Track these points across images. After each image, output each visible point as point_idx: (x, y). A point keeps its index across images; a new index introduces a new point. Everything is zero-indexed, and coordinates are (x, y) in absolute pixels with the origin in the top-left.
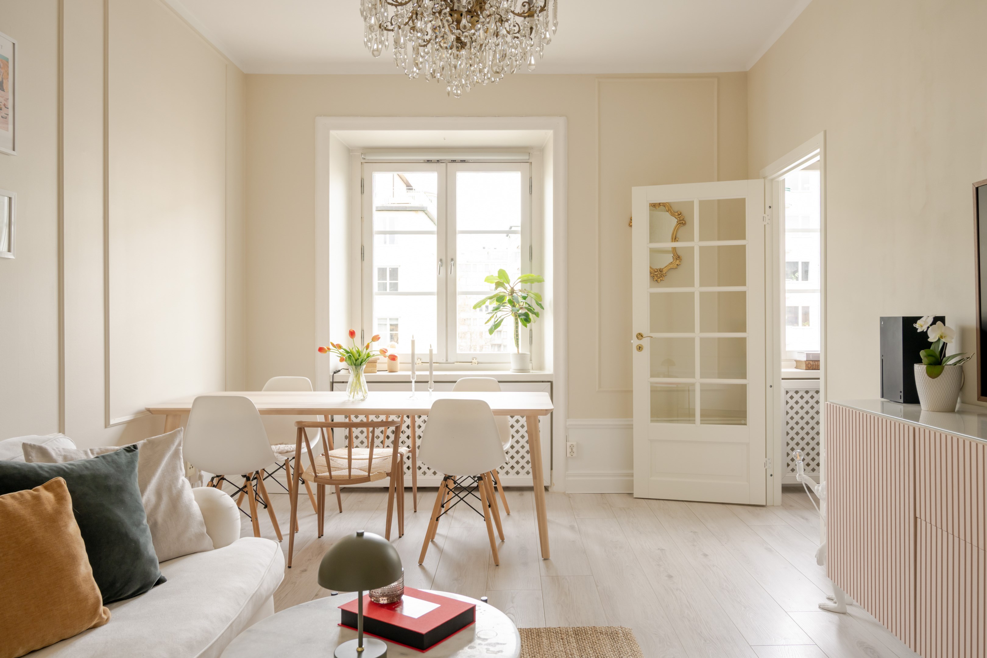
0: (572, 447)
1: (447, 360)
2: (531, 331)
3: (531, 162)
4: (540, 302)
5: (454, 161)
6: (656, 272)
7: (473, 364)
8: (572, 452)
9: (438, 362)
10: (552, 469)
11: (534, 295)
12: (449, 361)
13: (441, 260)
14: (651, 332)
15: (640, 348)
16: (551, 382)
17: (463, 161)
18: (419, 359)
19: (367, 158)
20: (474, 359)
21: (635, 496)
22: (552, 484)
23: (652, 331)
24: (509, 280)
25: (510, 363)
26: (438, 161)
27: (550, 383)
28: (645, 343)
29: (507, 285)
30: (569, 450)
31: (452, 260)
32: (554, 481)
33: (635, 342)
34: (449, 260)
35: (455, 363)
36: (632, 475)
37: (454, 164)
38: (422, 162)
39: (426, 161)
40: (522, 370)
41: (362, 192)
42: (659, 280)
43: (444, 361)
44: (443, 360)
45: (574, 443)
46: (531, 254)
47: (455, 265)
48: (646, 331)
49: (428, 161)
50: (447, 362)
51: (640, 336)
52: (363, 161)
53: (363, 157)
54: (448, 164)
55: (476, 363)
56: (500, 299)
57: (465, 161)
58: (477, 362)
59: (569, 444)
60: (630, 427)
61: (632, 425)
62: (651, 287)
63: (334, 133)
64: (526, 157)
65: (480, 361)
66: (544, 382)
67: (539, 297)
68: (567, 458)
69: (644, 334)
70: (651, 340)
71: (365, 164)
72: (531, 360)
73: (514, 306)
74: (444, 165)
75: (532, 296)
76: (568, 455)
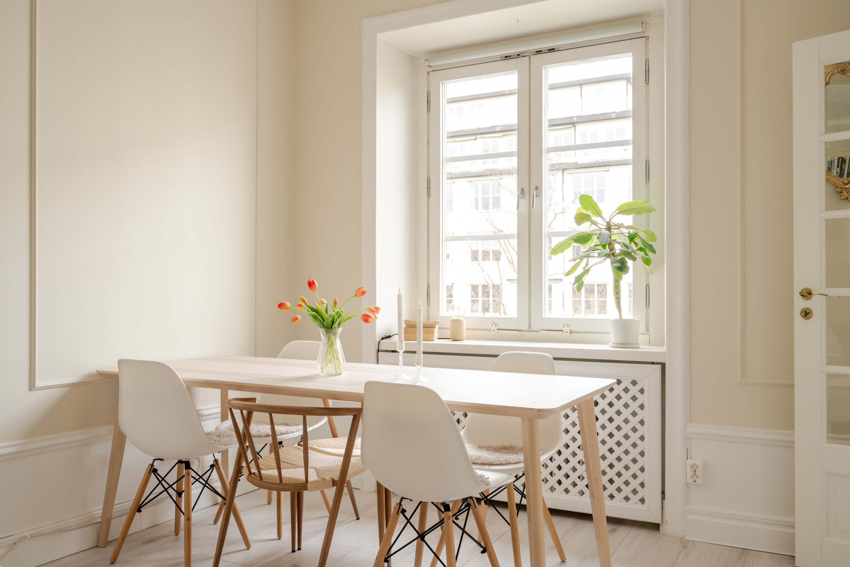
0: (695, 468)
1: (530, 328)
2: (648, 287)
3: (648, 37)
4: (650, 243)
5: (539, 52)
6: (846, 184)
7: (565, 334)
8: (695, 476)
9: (518, 329)
10: (663, 498)
11: (643, 233)
12: (533, 328)
13: (522, 190)
14: (828, 286)
15: (806, 314)
16: (663, 366)
17: (552, 50)
18: (494, 325)
19: (432, 64)
20: (566, 326)
22: (664, 521)
23: (830, 283)
24: (600, 211)
25: (609, 333)
26: (518, 55)
27: (660, 366)
28: (816, 304)
29: (597, 218)
30: (690, 472)
31: (536, 188)
32: (666, 516)
33: (798, 304)
34: (533, 188)
35: (540, 331)
36: (793, 526)
37: (540, 56)
38: (499, 59)
39: (504, 58)
40: (624, 345)
41: (428, 110)
43: (527, 328)
44: (525, 326)
45: (698, 463)
46: (647, 172)
47: (539, 195)
49: (507, 57)
50: (530, 329)
51: (807, 294)
52: (430, 69)
53: (427, 64)
54: (532, 57)
55: (567, 332)
56: (585, 239)
57: (554, 49)
58: (569, 331)
59: (689, 462)
60: (790, 446)
61: (793, 442)
62: (828, 208)
63: (381, 36)
64: (637, 30)
65: (573, 329)
66: (653, 363)
67: (652, 236)
68: (687, 485)
69: (814, 292)
70: (830, 300)
71: (431, 74)
72: (647, 330)
73: (612, 249)
74: (527, 58)
75: (640, 233)
76: (689, 480)
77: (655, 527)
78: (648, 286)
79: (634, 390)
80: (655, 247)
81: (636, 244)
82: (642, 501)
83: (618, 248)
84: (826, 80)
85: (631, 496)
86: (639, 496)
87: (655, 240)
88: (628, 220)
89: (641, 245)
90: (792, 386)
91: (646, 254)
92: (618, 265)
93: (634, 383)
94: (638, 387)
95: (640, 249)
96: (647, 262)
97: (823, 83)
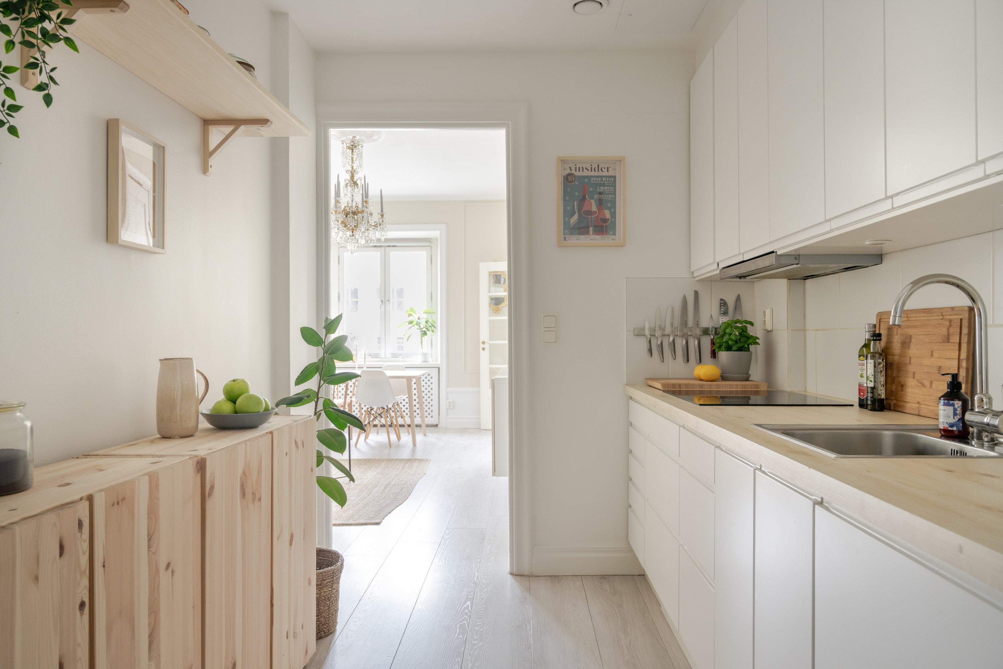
0: (450, 403)
1: (385, 356)
3: (432, 247)
4: (434, 324)
5: (389, 246)
6: (495, 308)
7: (400, 359)
8: (450, 406)
10: (439, 415)
12: (387, 357)
13: (382, 301)
15: (483, 349)
16: (439, 368)
17: (394, 246)
21: (481, 429)
22: (439, 423)
23: (490, 339)
24: (416, 312)
26: (380, 246)
27: (437, 368)
28: (486, 346)
29: (414, 315)
30: (448, 404)
31: (388, 301)
32: (440, 421)
33: (482, 346)
34: (386, 300)
36: (480, 418)
37: (389, 248)
38: (372, 247)
40: (425, 361)
42: (497, 312)
43: (384, 357)
46: (432, 299)
47: (389, 304)
48: (486, 339)
49: (375, 246)
51: (484, 343)
52: (339, 246)
54: (386, 248)
56: (411, 322)
59: (448, 401)
60: (479, 392)
61: (480, 391)
62: (490, 316)
64: (428, 244)
65: (403, 357)
66: (435, 367)
67: (434, 322)
68: (447, 409)
69: (486, 342)
70: (491, 345)
71: (340, 248)
72: (432, 356)
73: (420, 326)
74: (384, 248)
75: (430, 321)
76: (448, 407)
77: (437, 426)
78: (432, 340)
79: (429, 378)
80: (436, 326)
81: (428, 324)
82: (432, 417)
83: (422, 326)
84: (489, 274)
85: (428, 415)
86: (431, 415)
87: (435, 323)
88: (425, 316)
89: (431, 325)
90: (479, 373)
91: (432, 328)
92: (423, 333)
93: (429, 375)
94: (430, 376)
95: (430, 326)
96: (433, 331)
97: (488, 275)
